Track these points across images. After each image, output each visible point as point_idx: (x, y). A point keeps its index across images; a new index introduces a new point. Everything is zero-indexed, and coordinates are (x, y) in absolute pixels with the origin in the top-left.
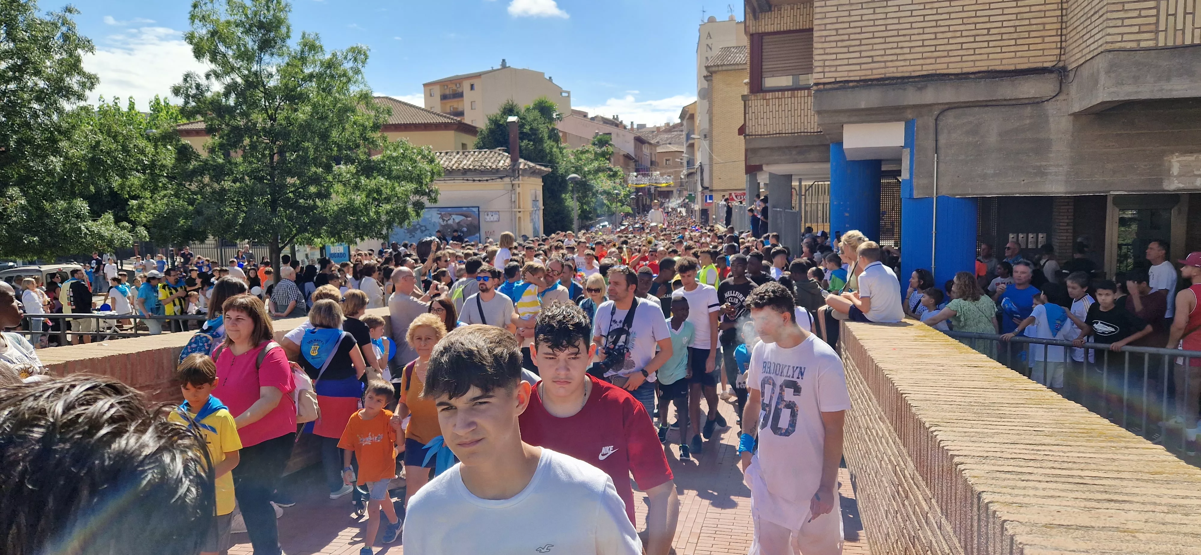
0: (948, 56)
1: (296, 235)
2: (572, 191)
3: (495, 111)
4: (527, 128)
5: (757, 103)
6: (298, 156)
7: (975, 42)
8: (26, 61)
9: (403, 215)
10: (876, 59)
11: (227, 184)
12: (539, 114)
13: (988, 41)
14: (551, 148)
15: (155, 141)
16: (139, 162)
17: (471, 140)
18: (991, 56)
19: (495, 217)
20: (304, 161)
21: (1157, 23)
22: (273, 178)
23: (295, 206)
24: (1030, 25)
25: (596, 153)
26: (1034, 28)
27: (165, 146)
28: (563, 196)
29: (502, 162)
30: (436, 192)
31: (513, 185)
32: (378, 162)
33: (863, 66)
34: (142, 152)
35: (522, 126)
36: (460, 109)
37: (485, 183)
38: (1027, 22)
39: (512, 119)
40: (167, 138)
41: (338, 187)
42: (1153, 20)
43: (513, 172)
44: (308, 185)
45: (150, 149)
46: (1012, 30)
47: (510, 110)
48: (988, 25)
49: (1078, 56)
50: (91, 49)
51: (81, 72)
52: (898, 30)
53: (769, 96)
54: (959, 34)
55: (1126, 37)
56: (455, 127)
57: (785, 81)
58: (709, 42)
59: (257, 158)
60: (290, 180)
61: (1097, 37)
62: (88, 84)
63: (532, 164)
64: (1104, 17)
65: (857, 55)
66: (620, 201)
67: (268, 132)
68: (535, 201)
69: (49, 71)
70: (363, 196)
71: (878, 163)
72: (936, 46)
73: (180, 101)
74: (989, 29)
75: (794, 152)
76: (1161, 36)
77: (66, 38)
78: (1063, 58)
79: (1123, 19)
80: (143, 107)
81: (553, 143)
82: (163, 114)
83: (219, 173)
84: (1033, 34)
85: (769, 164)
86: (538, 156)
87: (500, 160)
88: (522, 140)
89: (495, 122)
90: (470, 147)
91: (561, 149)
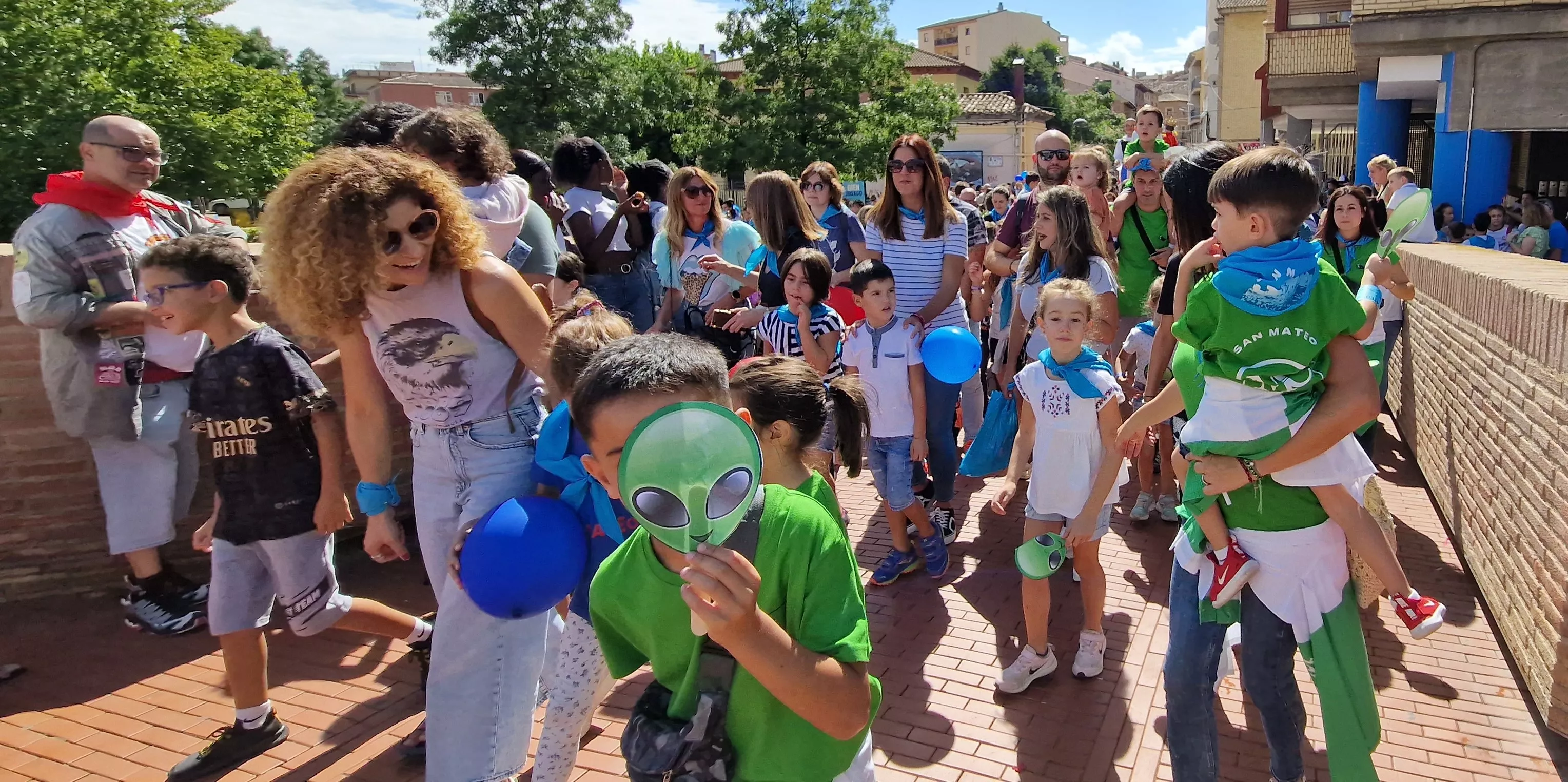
3: (999, 53)
4: (1032, 70)
5: (1281, 43)
12: (1044, 57)
14: (1055, 92)
17: (973, 85)
19: (999, 162)
25: (1098, 100)
29: (1007, 105)
31: (1017, 130)
35: (1027, 68)
36: (955, 52)
37: (989, 126)
39: (1017, 61)
43: (1018, 116)
47: (1014, 53)
53: (1296, 34)
56: (956, 70)
57: (1313, 19)
63: (1037, 109)
71: (1406, 104)
75: (1318, 94)
81: (1057, 87)
85: (1290, 105)
86: (1042, 100)
87: (1005, 103)
88: (1026, 83)
89: (999, 65)
90: (974, 90)
91: (1064, 94)
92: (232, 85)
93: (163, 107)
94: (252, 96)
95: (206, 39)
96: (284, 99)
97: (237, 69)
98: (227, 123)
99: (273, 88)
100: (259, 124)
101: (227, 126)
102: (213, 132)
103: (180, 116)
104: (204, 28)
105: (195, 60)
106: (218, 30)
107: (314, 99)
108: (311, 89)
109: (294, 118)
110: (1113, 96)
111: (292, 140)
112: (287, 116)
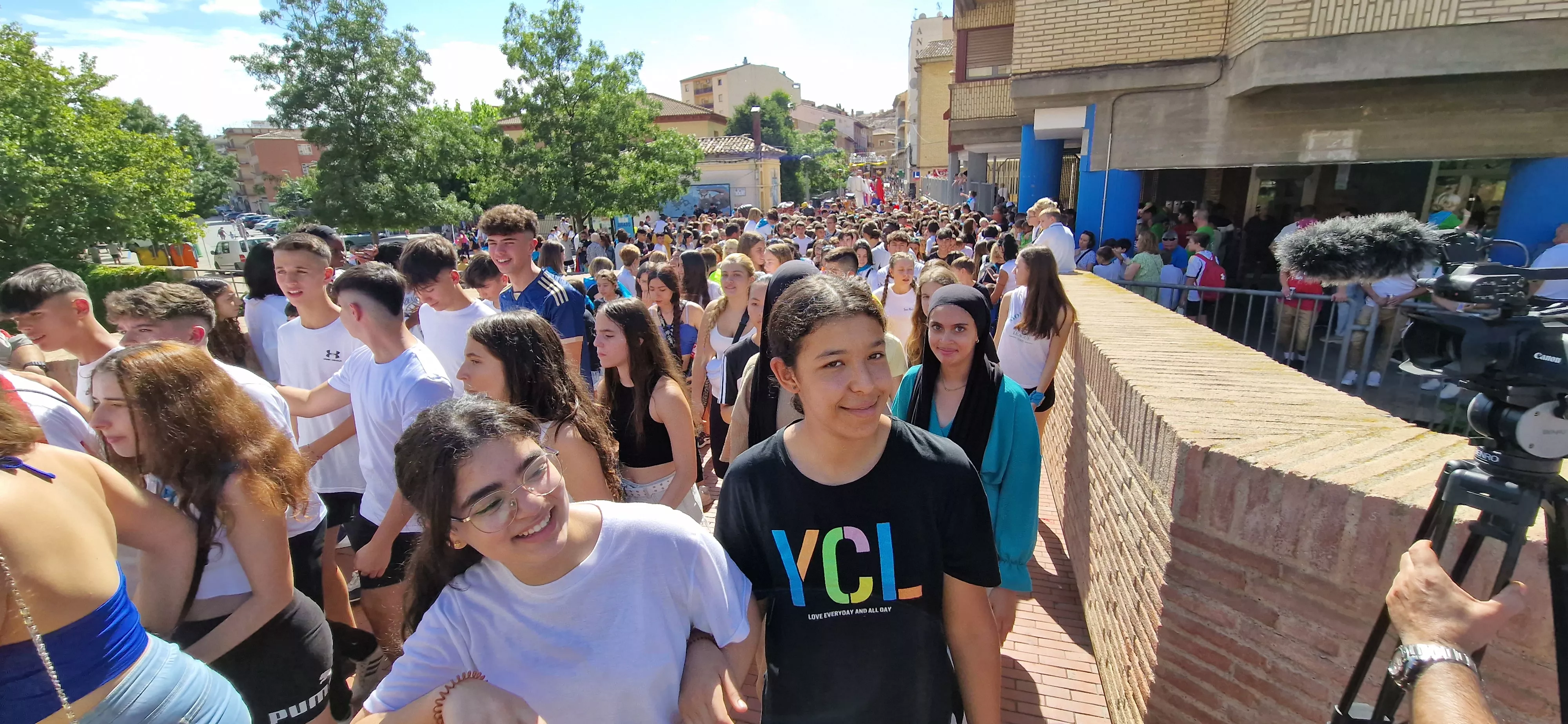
0: (1128, 48)
1: (594, 208)
2: (804, 170)
3: (741, 103)
4: (767, 116)
5: (961, 91)
6: (592, 145)
7: (1151, 35)
8: (381, 72)
9: (672, 192)
10: (1065, 52)
11: (541, 169)
12: (776, 104)
13: (1163, 34)
14: (787, 134)
15: (485, 136)
16: (474, 152)
17: (722, 129)
18: (1164, 47)
19: (743, 193)
20: (598, 149)
21: (1310, 16)
22: (574, 163)
23: (591, 185)
24: (1200, 18)
25: (823, 137)
26: (1203, 21)
27: (493, 139)
28: (797, 174)
29: (747, 146)
30: (699, 172)
31: (756, 165)
32: (653, 149)
33: (1054, 58)
34: (476, 145)
35: (763, 115)
36: (710, 102)
37: (734, 164)
38: (1197, 16)
39: (754, 109)
40: (495, 131)
41: (624, 170)
42: (1307, 13)
43: (756, 155)
44: (601, 168)
45: (482, 142)
46: (1184, 23)
47: (753, 102)
48: (1164, 20)
49: (1238, 46)
50: (428, 61)
51: (422, 81)
52: (1086, 25)
53: (972, 85)
54: (1138, 28)
55: (1282, 29)
56: (709, 117)
57: (986, 72)
58: (919, 37)
59: (561, 147)
60: (588, 165)
61: (1256, 29)
62: (428, 90)
63: (772, 148)
64: (1265, 11)
65: (1050, 48)
66: (842, 177)
67: (569, 127)
68: (775, 178)
69: (398, 79)
70: (643, 176)
71: (1061, 142)
72: (1117, 39)
73: (501, 103)
74: (1164, 23)
75: (991, 134)
76: (1313, 27)
77: (409, 52)
78: (1226, 47)
79: (1280, 13)
80: (466, 108)
81: (789, 130)
82: (482, 112)
83: (534, 160)
84: (1201, 27)
85: (968, 144)
86: (777, 140)
87: (746, 144)
88: (763, 126)
89: (741, 112)
90: (721, 134)
91: (795, 134)
92: (121, 148)
93: (66, 169)
94: (139, 156)
95: (96, 110)
96: (165, 159)
97: (124, 134)
98: (120, 179)
99: (154, 150)
100: (147, 180)
101: (120, 183)
102: (109, 188)
103: (82, 176)
104: (95, 101)
105: (89, 129)
106: (105, 102)
107: (190, 157)
108: (186, 149)
109: (175, 173)
110: (835, 133)
111: (175, 192)
112: (169, 172)
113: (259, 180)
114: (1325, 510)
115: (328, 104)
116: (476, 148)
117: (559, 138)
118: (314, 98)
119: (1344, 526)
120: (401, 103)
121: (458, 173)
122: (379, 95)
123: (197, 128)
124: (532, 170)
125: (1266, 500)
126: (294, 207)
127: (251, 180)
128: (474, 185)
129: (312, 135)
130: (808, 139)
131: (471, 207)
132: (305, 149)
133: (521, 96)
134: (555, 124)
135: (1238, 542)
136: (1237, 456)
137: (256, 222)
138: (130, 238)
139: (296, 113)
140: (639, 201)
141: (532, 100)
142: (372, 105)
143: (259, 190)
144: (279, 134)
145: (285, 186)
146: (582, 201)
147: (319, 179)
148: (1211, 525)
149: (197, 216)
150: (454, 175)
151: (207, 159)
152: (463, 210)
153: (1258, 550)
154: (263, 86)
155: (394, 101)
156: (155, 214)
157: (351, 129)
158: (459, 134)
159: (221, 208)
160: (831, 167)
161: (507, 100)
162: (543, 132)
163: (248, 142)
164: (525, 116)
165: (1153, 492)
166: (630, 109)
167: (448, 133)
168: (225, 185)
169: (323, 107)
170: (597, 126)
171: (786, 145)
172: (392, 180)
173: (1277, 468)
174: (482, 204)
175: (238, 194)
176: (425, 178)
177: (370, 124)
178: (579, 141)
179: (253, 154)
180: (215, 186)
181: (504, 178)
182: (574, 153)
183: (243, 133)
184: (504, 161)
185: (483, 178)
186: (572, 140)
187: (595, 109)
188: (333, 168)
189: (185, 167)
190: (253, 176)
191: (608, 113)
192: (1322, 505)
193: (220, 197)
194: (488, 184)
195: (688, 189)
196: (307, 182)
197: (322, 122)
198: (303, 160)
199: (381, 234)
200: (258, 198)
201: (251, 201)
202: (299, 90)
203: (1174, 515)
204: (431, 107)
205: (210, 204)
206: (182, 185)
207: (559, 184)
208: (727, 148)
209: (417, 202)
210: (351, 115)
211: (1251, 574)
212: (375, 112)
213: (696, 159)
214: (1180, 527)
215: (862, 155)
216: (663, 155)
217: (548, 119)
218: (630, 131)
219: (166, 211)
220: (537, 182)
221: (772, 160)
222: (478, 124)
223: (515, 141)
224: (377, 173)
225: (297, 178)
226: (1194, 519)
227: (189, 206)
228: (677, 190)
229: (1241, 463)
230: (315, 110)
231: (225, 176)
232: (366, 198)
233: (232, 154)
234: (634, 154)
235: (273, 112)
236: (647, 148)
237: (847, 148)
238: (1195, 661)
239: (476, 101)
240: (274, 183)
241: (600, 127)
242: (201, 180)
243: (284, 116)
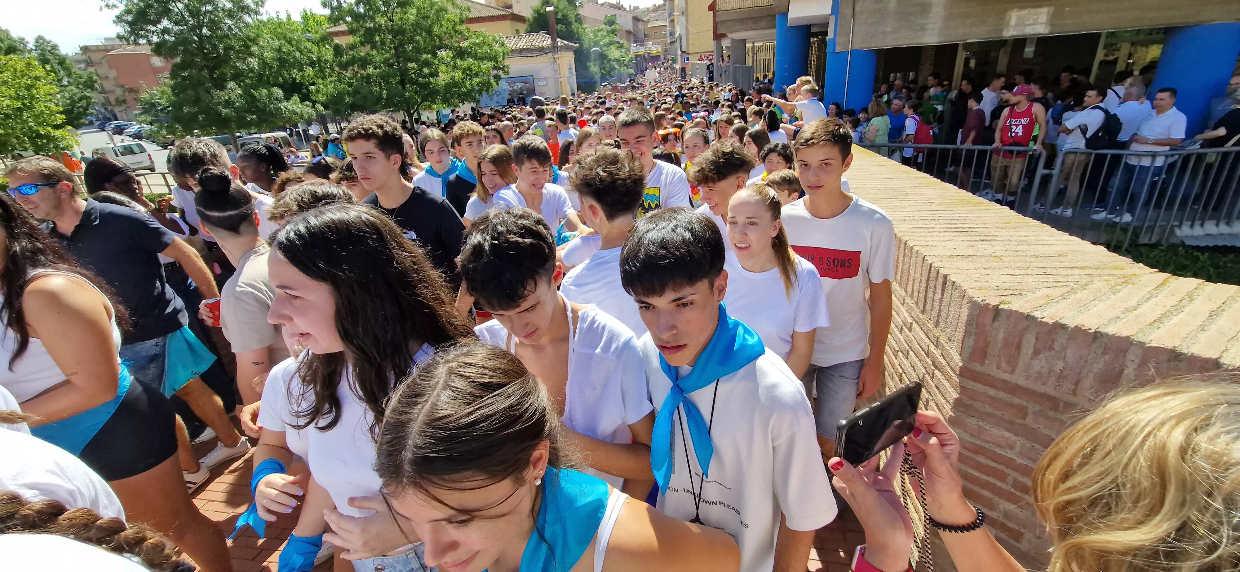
1: (421, 103)
2: (595, 60)
4: (560, 14)
6: (413, 47)
11: (371, 70)
14: (578, 29)
15: (317, 43)
16: (309, 58)
17: (522, 27)
19: (544, 83)
20: (418, 51)
22: (399, 64)
23: (416, 83)
25: (607, 31)
27: (324, 46)
28: (588, 64)
29: (545, 41)
30: (507, 67)
31: (554, 58)
32: (466, 48)
34: (310, 51)
35: (556, 13)
36: (509, 3)
37: (535, 58)
39: (549, 9)
40: (325, 39)
41: (443, 68)
43: (554, 49)
44: (422, 68)
45: (315, 48)
56: (510, 17)
59: (385, 50)
60: (411, 65)
63: (566, 42)
66: (626, 65)
67: (390, 31)
68: (570, 69)
70: (460, 73)
71: (808, 27)
73: (327, 12)
80: (297, 17)
81: (579, 25)
82: (311, 21)
83: (364, 62)
85: (730, 32)
86: (570, 36)
87: (543, 40)
88: (557, 24)
89: (537, 12)
90: (522, 32)
91: (584, 29)
96: (30, 77)
99: (19, 70)
107: (53, 74)
108: (48, 67)
109: (43, 89)
110: (618, 27)
111: (46, 107)
112: (36, 89)
113: (119, 92)
114: (1107, 357)
115: (170, 20)
116: (311, 55)
117: (383, 43)
118: (156, 14)
119: (1123, 370)
120: (237, 16)
121: (297, 77)
122: (216, 9)
123: (55, 47)
124: (362, 72)
125: (1051, 348)
126: (156, 116)
127: (113, 92)
128: (312, 87)
129: (159, 49)
130: (595, 33)
131: (313, 107)
132: (157, 61)
133: (344, 5)
134: (378, 29)
135: (1022, 382)
136: (1026, 312)
137: (124, 129)
138: (13, 150)
139: (142, 30)
140: (459, 95)
141: (355, 8)
142: (210, 19)
143: (121, 102)
144: (130, 49)
145: (144, 96)
146: (409, 97)
147: (173, 88)
148: (998, 368)
149: (70, 127)
150: (294, 79)
151: (69, 75)
152: (306, 109)
153: (1041, 389)
154: (107, 6)
155: (230, 14)
156: (30, 127)
157: (195, 42)
158: (294, 42)
159: (90, 118)
160: (616, 57)
161: (333, 9)
162: (369, 37)
163: (104, 58)
164: (351, 24)
165: (938, 338)
166: (444, 13)
167: (283, 42)
168: (90, 98)
169: (165, 23)
170: (415, 30)
171: (578, 39)
172: (240, 86)
173: (1063, 321)
174: (322, 104)
175: (103, 104)
176: (269, 83)
177: (211, 37)
178: (401, 45)
179: (110, 68)
180: (81, 99)
181: (340, 81)
182: (397, 55)
183: (97, 49)
184: (337, 65)
185: (320, 81)
186: (395, 43)
187: (412, 15)
188: (184, 78)
189: (51, 84)
190: (114, 88)
191: (424, 18)
192: (1104, 353)
193: (86, 109)
194: (326, 86)
195: (500, 82)
196: (163, 92)
197: (167, 37)
198: (156, 71)
199: (238, 134)
200: (122, 108)
201: (117, 110)
202: (141, 8)
203: (963, 360)
204: (264, 18)
205: (79, 116)
206: (50, 100)
207: (388, 83)
208: (528, 44)
209: (265, 105)
210: (193, 29)
211: (1033, 407)
212: (214, 25)
213: (504, 56)
214: (969, 370)
215: (641, 45)
216: (476, 54)
217: (372, 25)
218: (445, 34)
219: (40, 124)
220: (369, 83)
221: (567, 53)
222: (310, 32)
223: (344, 46)
224: (226, 81)
225: (155, 88)
226: (982, 363)
227: (60, 119)
228: (491, 84)
229: (1029, 318)
230: (158, 26)
231: (89, 90)
232: (219, 103)
233: (91, 69)
234: (450, 54)
235: (120, 29)
236: (461, 47)
237: (628, 40)
238: (977, 474)
239: (305, 11)
240: (133, 95)
241: (419, 31)
242: (67, 94)
243: (132, 32)
